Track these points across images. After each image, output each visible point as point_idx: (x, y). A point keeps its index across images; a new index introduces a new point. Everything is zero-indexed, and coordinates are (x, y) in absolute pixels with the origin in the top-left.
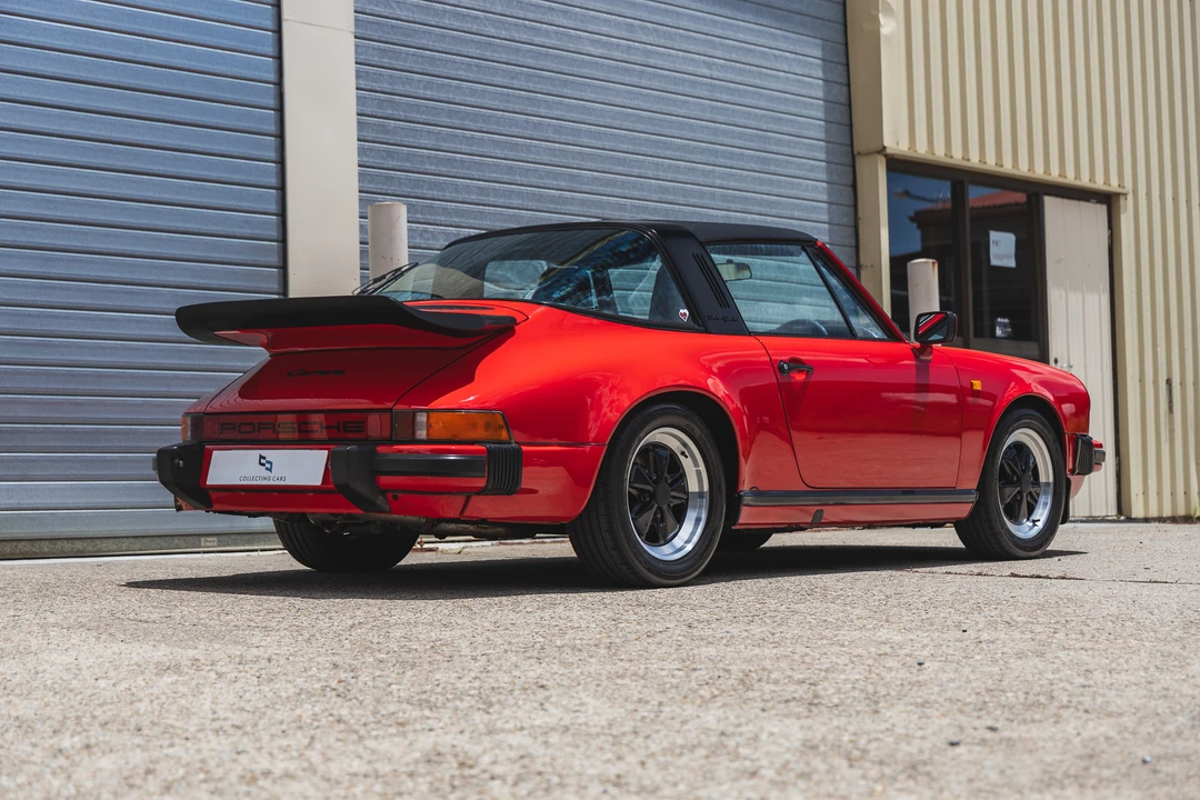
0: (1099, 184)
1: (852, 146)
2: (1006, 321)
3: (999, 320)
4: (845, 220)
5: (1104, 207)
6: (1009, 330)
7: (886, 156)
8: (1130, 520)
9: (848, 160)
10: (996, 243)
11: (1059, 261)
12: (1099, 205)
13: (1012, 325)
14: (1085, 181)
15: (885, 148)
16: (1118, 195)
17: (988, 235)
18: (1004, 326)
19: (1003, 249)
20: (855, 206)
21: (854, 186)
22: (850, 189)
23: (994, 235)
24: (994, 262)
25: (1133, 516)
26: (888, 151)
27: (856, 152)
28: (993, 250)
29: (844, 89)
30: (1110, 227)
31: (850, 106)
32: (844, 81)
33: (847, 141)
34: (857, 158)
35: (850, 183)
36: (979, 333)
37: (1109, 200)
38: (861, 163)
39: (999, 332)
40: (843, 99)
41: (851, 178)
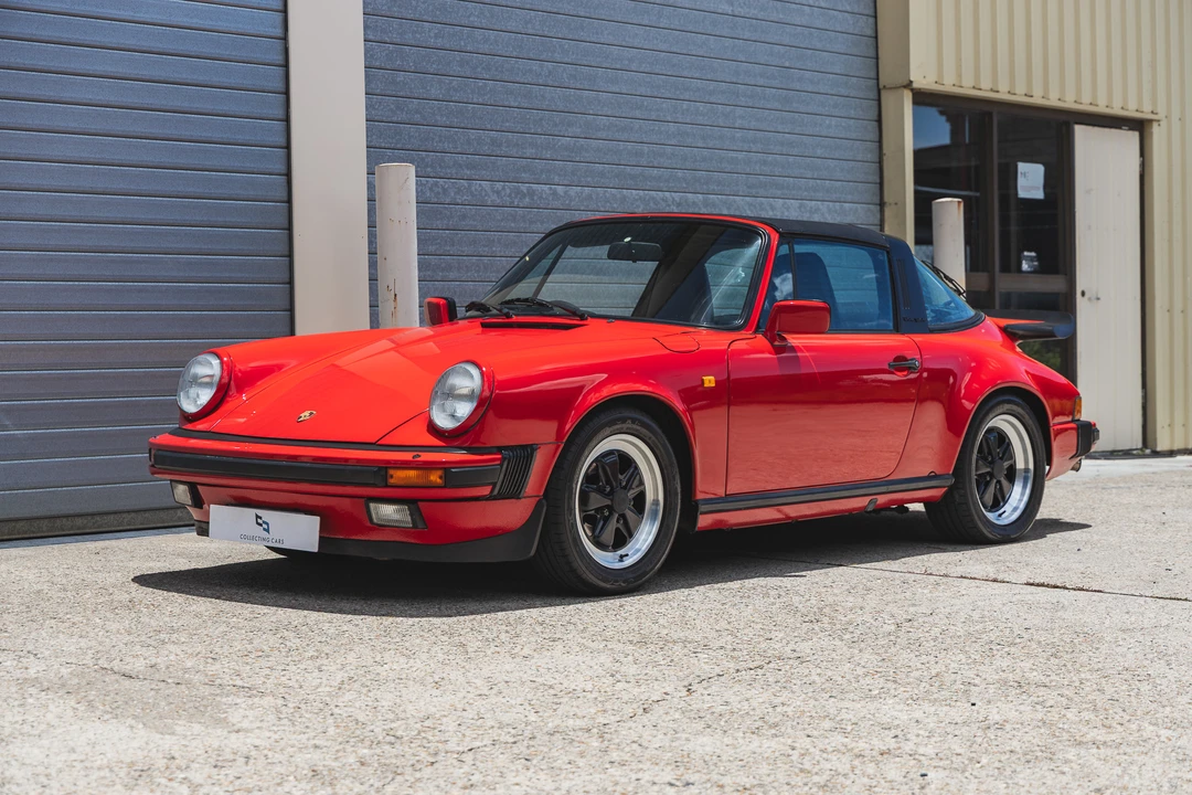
0: (1131, 113)
1: (878, 79)
2: (1033, 254)
3: (1026, 253)
4: (869, 156)
5: (1137, 134)
6: (1036, 263)
7: (912, 90)
8: (1156, 454)
9: (873, 95)
10: (1024, 174)
11: (1089, 192)
12: (1130, 132)
13: (1038, 258)
14: (1116, 111)
15: (911, 82)
16: (1151, 121)
17: (1016, 166)
18: (1031, 259)
19: (1031, 180)
20: (880, 141)
21: (879, 121)
22: (875, 124)
23: (1022, 167)
24: (1022, 194)
25: (1159, 449)
26: (915, 85)
27: (881, 86)
28: (1021, 181)
29: (871, 20)
30: (1142, 154)
31: (876, 37)
32: (871, 12)
33: (873, 75)
34: (883, 92)
35: (876, 117)
36: (1005, 268)
37: (1140, 126)
38: (887, 98)
39: (1025, 266)
40: (870, 32)
41: (876, 113)
